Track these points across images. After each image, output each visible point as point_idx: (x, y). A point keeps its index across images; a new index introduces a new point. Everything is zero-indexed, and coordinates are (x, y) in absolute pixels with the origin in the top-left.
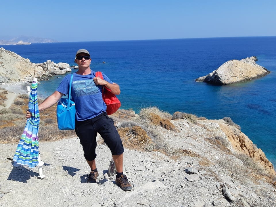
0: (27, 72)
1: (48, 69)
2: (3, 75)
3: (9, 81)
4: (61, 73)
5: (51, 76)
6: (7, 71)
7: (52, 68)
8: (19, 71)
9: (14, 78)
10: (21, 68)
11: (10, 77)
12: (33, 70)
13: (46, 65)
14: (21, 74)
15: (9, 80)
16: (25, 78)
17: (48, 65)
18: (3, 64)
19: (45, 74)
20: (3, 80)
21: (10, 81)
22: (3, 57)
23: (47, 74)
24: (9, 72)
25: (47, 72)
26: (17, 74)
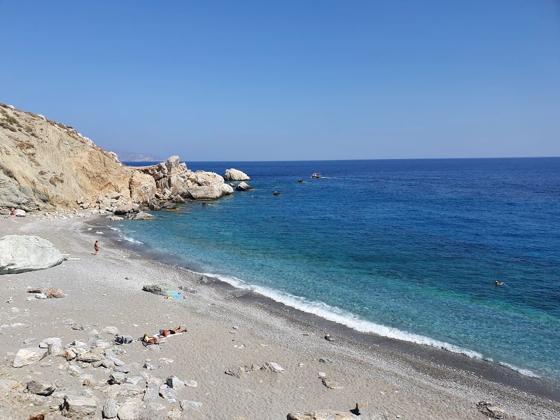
0: (110, 183)
1: (169, 181)
2: (24, 184)
3: (42, 205)
4: (210, 195)
5: (183, 200)
6: (42, 173)
7: (183, 180)
8: (82, 177)
9: (65, 196)
10: (89, 168)
11: (52, 191)
12: (128, 180)
13: (166, 171)
14: (90, 187)
15: (44, 201)
16: (101, 198)
17: (169, 170)
18: (31, 151)
19: (161, 195)
20: (23, 198)
21: (49, 206)
22: (38, 132)
23: (166, 197)
24: (49, 176)
25: (168, 192)
26: (74, 185)
